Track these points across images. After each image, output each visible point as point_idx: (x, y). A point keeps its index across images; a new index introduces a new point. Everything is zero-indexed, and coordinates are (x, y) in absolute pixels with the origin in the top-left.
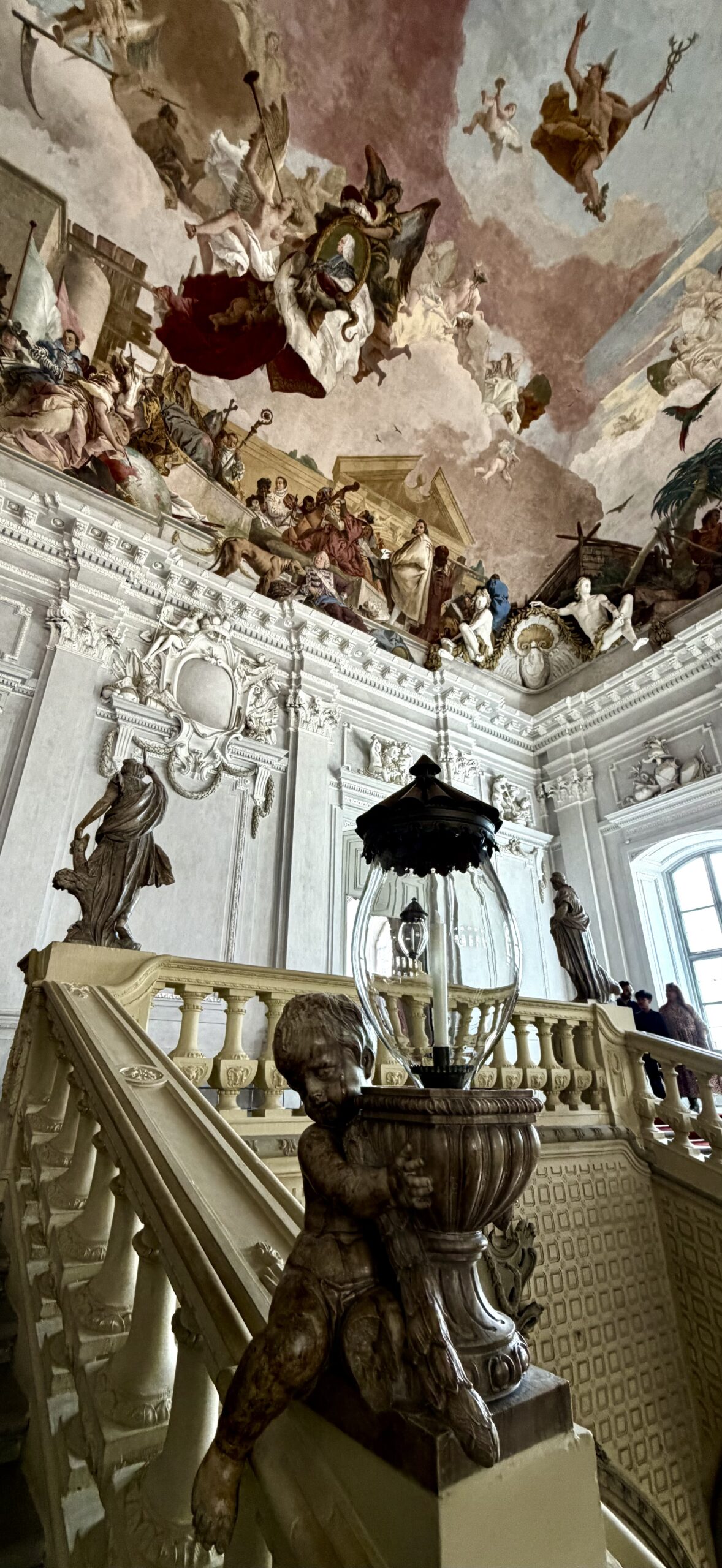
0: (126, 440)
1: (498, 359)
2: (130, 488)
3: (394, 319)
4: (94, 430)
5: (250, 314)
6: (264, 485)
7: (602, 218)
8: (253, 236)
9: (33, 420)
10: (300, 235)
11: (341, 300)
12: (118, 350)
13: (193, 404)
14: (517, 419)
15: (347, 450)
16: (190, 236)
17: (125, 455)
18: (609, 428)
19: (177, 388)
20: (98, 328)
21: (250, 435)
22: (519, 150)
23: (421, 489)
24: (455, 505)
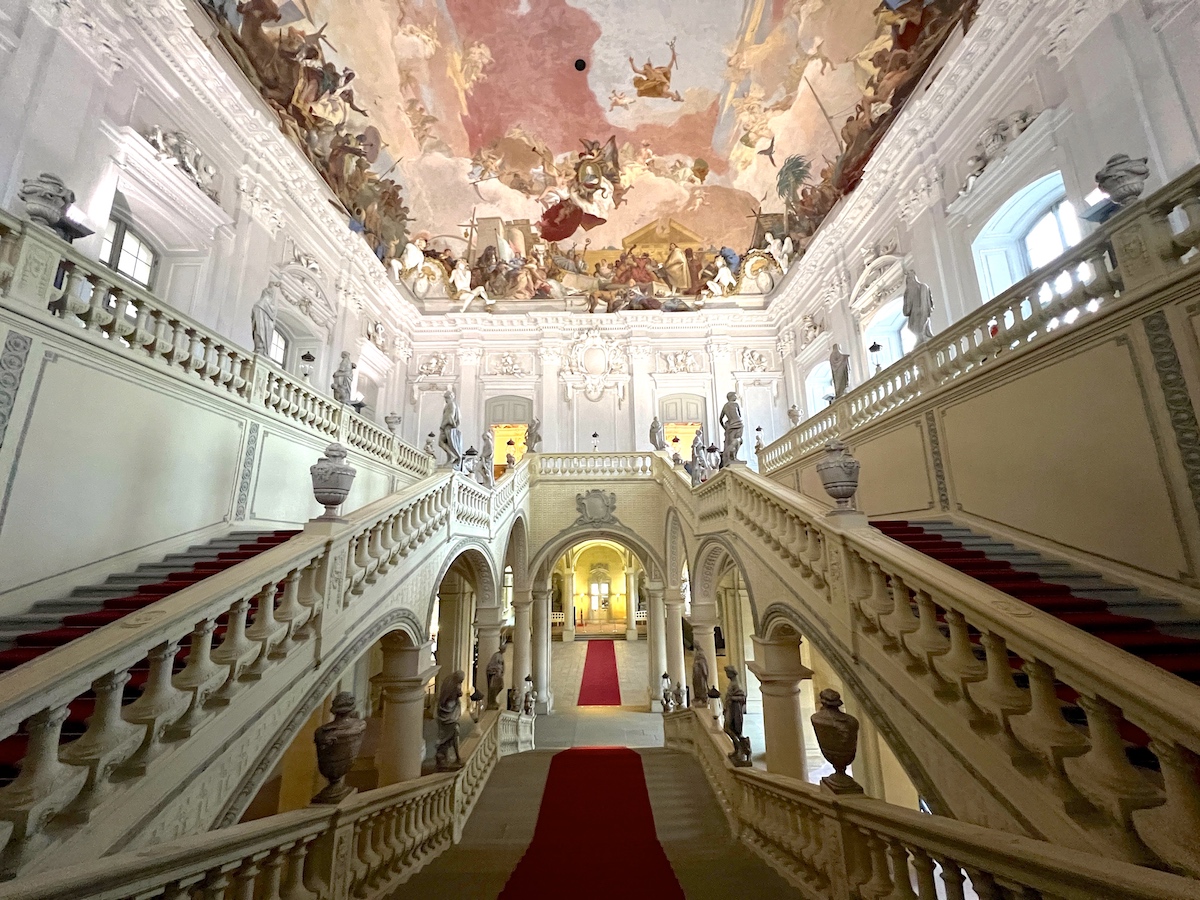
0: (545, 277)
1: (672, 164)
2: (552, 293)
3: (619, 179)
6: (597, 265)
7: (683, 101)
8: (556, 189)
10: (571, 178)
11: (596, 187)
13: (562, 252)
14: (698, 180)
15: (625, 235)
16: (538, 202)
17: (547, 282)
18: (739, 167)
19: (554, 250)
21: (585, 251)
22: (635, 101)
23: (666, 232)
24: (686, 229)
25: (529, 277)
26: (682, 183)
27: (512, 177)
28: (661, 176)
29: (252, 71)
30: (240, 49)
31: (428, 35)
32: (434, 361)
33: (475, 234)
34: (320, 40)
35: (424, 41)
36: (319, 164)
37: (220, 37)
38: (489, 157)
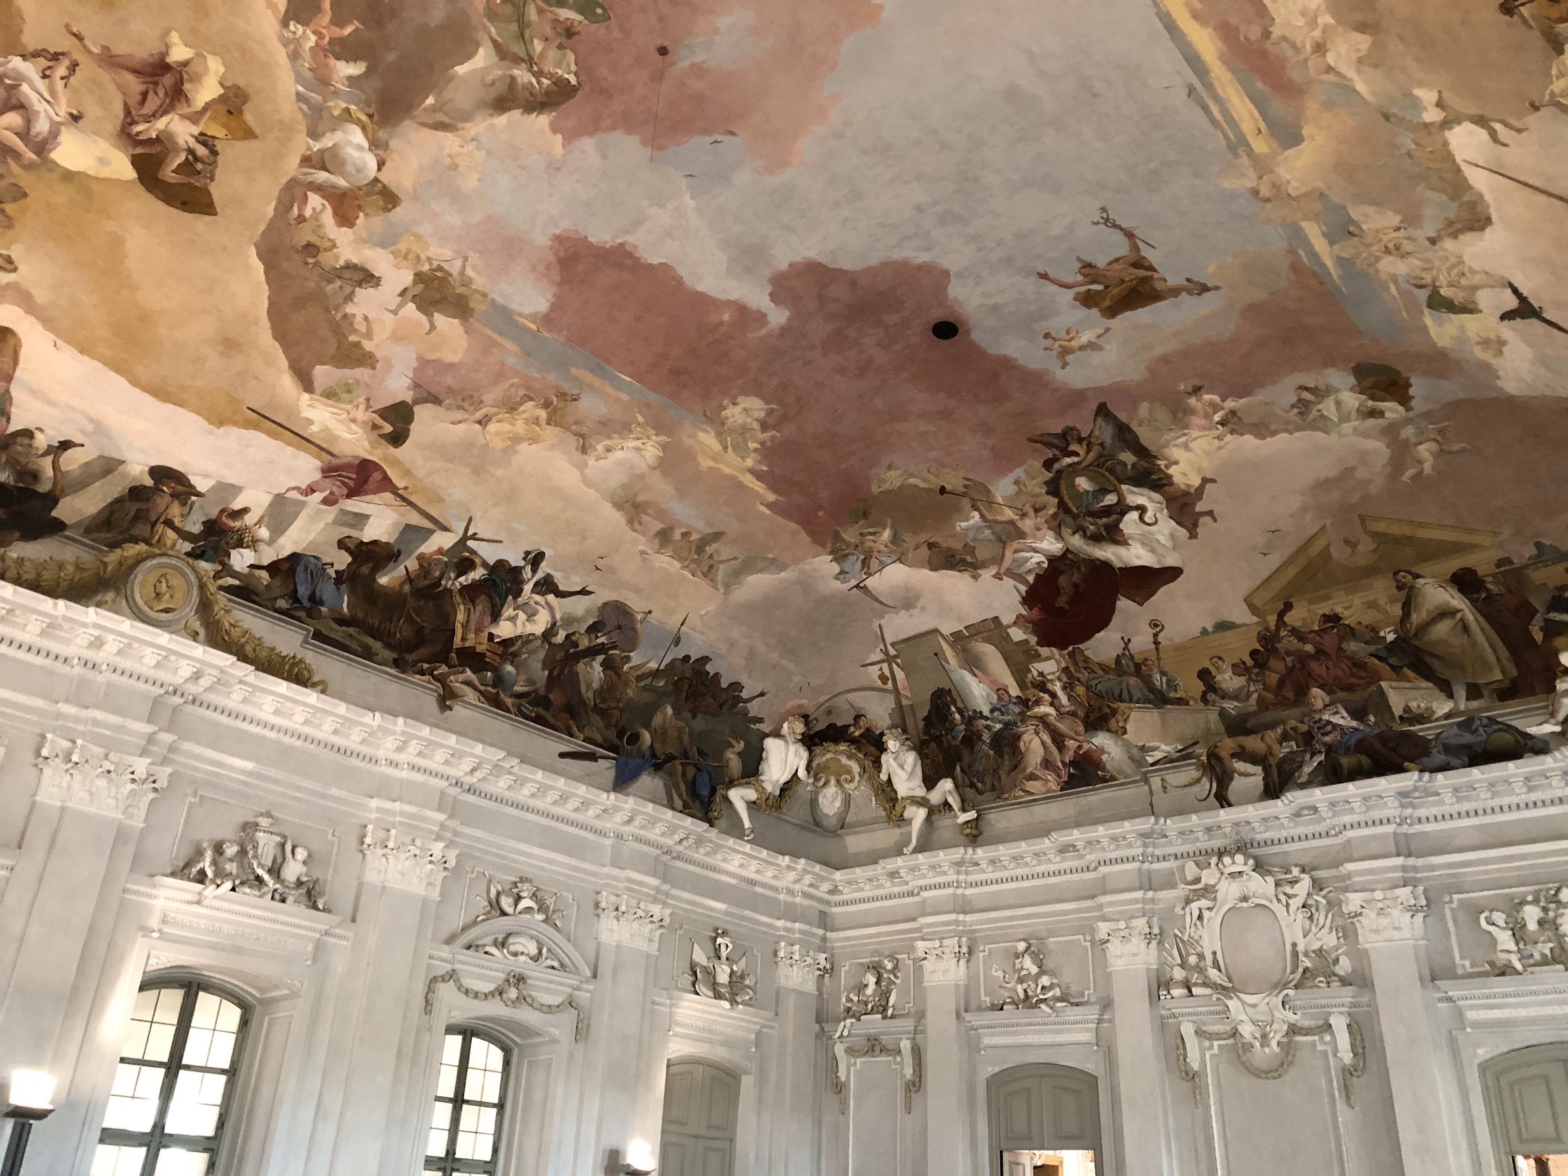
0: (1081, 729)
1: (1294, 399)
2: (1108, 767)
3: (1170, 477)
4: (1058, 739)
5: (1076, 578)
7: (1217, 288)
8: (1029, 542)
9: (1022, 765)
10: (1052, 511)
11: (1120, 509)
12: (1030, 676)
13: (1100, 665)
14: (1389, 405)
16: (1001, 579)
17: (1089, 742)
18: (1480, 354)
19: (1081, 664)
20: (1009, 673)
21: (1157, 649)
22: (1107, 330)
23: (1360, 548)
24: (1421, 525)
25: (1046, 738)
26: (1347, 427)
27: (925, 551)
28: (1274, 433)
29: (377, 646)
30: (351, 630)
31: (638, 439)
32: (871, 979)
33: (900, 674)
34: (470, 543)
35: (638, 449)
36: (528, 709)
37: (318, 636)
38: (862, 534)
